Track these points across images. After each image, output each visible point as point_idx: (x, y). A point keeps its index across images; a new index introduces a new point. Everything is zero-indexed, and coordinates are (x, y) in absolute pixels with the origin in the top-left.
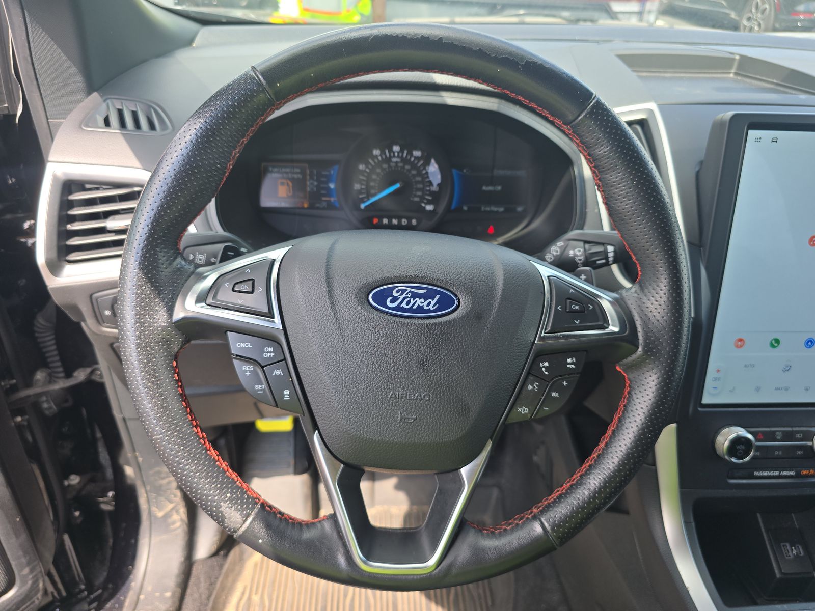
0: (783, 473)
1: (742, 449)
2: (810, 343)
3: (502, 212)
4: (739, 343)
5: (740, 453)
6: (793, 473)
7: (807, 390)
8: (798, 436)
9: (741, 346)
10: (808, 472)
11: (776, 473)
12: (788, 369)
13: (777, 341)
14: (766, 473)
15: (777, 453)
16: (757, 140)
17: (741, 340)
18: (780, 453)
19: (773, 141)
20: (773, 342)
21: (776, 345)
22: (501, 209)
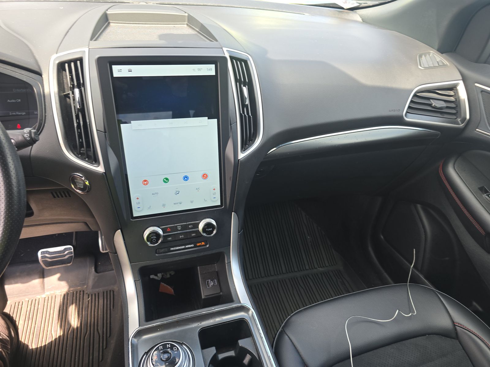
0: (186, 247)
1: (155, 238)
2: (186, 178)
3: (24, 115)
4: (145, 183)
5: (154, 241)
6: (192, 246)
7: (192, 202)
8: (190, 226)
9: (147, 184)
10: (200, 244)
11: (184, 247)
12: (177, 193)
13: (167, 179)
14: (177, 248)
15: (181, 237)
16: (119, 71)
17: (145, 181)
18: (183, 236)
19: (129, 71)
20: (165, 180)
21: (167, 181)
22: (24, 113)
